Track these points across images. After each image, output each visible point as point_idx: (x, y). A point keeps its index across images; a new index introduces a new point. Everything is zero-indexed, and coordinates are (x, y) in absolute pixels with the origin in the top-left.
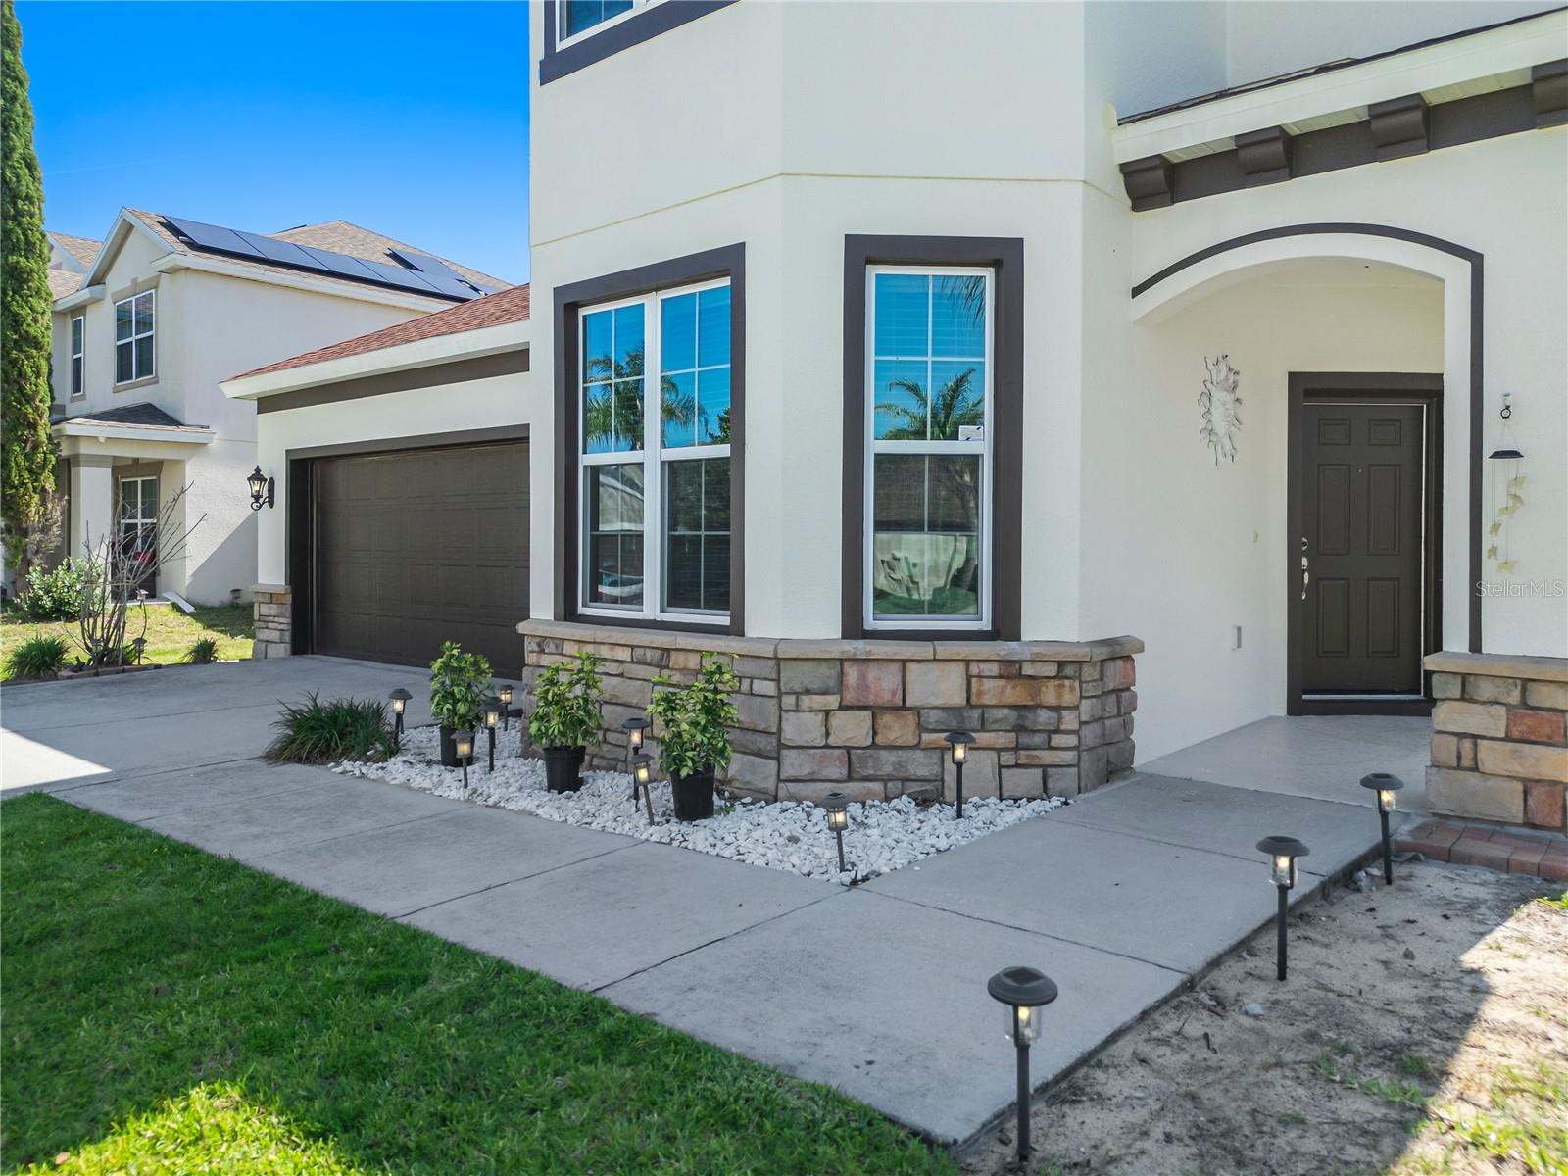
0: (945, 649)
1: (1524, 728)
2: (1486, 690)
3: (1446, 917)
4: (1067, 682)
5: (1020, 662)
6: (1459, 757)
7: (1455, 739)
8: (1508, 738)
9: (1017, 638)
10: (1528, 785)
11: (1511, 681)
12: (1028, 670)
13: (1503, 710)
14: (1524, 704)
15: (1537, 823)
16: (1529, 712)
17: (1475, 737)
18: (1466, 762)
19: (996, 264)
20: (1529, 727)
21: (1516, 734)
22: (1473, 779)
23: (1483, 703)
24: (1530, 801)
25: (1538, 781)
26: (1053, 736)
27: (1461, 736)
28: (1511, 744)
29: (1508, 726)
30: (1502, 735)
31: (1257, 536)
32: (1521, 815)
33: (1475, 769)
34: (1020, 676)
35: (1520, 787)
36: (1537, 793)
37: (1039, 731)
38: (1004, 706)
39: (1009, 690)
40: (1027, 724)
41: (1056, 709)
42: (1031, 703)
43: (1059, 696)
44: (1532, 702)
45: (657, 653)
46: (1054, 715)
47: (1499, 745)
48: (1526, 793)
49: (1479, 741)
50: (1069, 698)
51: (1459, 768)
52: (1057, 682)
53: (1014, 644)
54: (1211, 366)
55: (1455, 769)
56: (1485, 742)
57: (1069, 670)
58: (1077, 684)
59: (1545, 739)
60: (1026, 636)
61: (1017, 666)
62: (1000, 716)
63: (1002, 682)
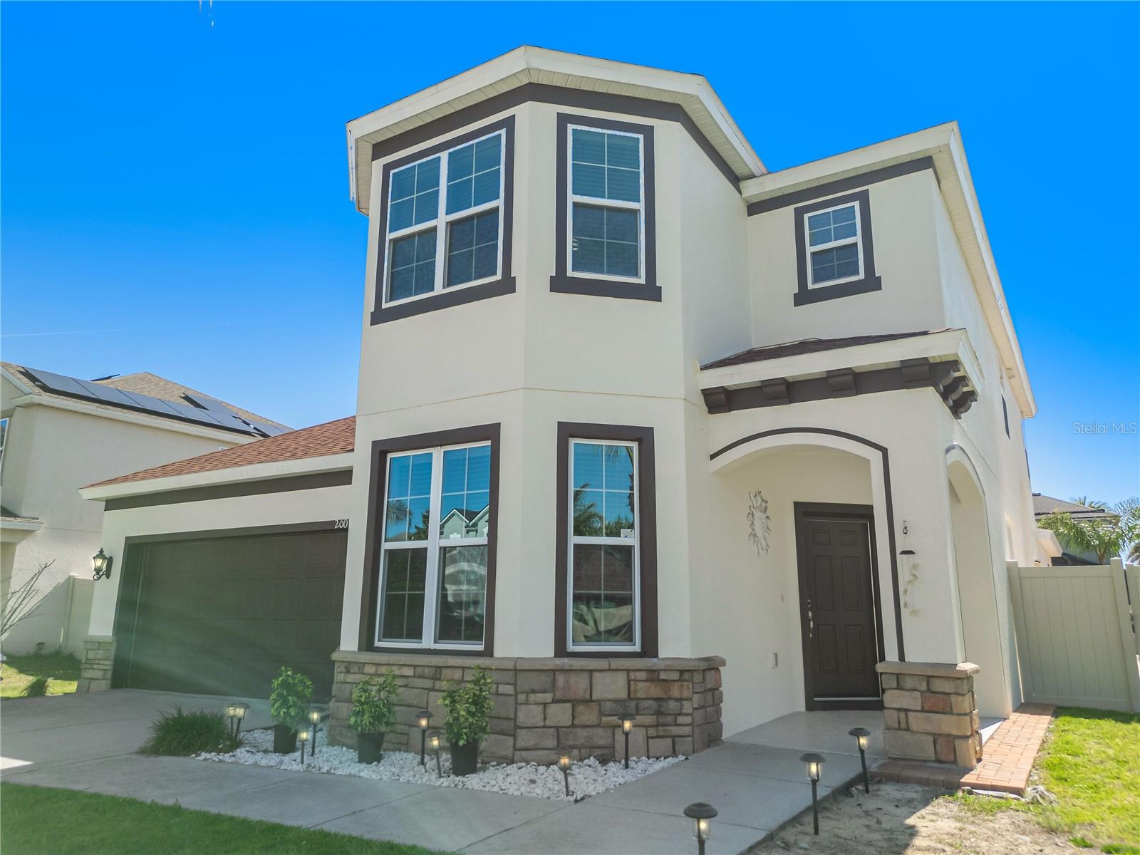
0: (616, 663)
1: (930, 704)
2: (909, 683)
3: (897, 806)
4: (685, 683)
5: (658, 671)
6: (899, 723)
7: (895, 712)
8: (923, 711)
9: (656, 655)
10: (936, 737)
11: (921, 677)
12: (663, 676)
13: (918, 694)
14: (929, 690)
15: (942, 759)
16: (932, 695)
17: (906, 710)
18: (903, 725)
19: (639, 440)
20: (933, 704)
21: (926, 708)
22: (907, 735)
23: (909, 690)
24: (937, 747)
25: (940, 735)
26: (678, 717)
27: (899, 710)
28: (925, 714)
29: (922, 703)
30: (920, 709)
31: (783, 598)
32: (933, 755)
33: (908, 729)
34: (659, 680)
35: (931, 738)
36: (940, 741)
37: (669, 714)
38: (649, 699)
39: (652, 689)
40: (663, 710)
41: (679, 700)
42: (665, 696)
43: (681, 693)
44: (934, 689)
45: (432, 670)
46: (678, 704)
47: (918, 715)
48: (935, 742)
49: (908, 713)
50: (686, 694)
51: (899, 729)
52: (680, 683)
53: (655, 660)
54: (752, 498)
55: (897, 730)
56: (911, 713)
57: (686, 676)
58: (691, 684)
59: (941, 710)
60: (662, 654)
61: (657, 673)
62: (647, 705)
63: (647, 684)
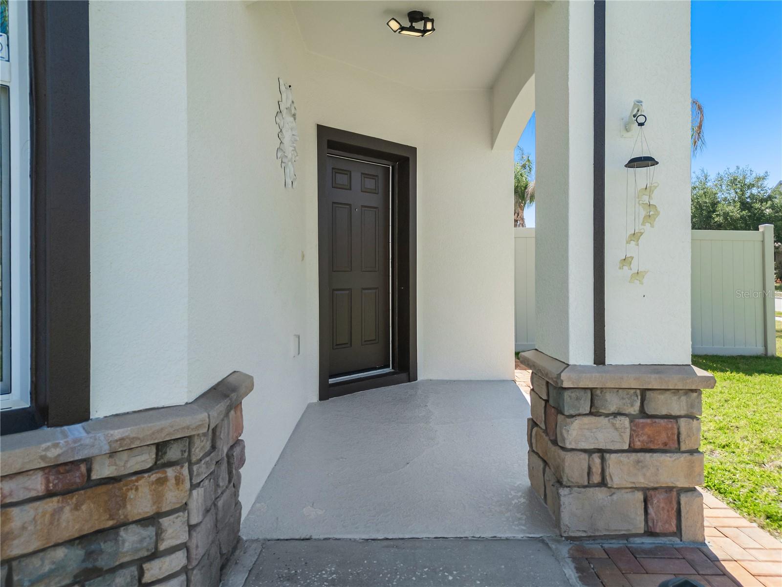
1: (645, 438)
2: (613, 403)
4: (170, 472)
5: (87, 460)
6: (589, 473)
7: (585, 456)
8: (632, 450)
9: (81, 414)
10: (648, 495)
11: (632, 391)
12: (102, 471)
13: (626, 421)
14: (644, 413)
15: (658, 531)
16: (649, 421)
17: (602, 452)
18: (596, 479)
20: (649, 437)
21: (638, 445)
22: (600, 494)
23: (607, 415)
24: (651, 510)
25: (655, 489)
26: (147, 566)
27: (589, 452)
28: (634, 456)
29: (631, 436)
30: (626, 447)
31: (303, 256)
32: (642, 525)
33: (603, 483)
34: (89, 483)
35: (640, 496)
36: (659, 500)
37: (122, 566)
38: (57, 545)
39: (67, 514)
40: (103, 562)
41: (152, 520)
42: (109, 524)
43: (158, 498)
44: (650, 411)
46: (151, 531)
47: (623, 457)
48: (646, 501)
49: (607, 456)
50: (172, 497)
51: (589, 486)
52: (154, 477)
53: (77, 430)
54: (283, 88)
55: (585, 487)
56: (613, 456)
57: (173, 453)
58: (185, 471)
59: (662, 447)
61: (83, 468)
63: (53, 503)
